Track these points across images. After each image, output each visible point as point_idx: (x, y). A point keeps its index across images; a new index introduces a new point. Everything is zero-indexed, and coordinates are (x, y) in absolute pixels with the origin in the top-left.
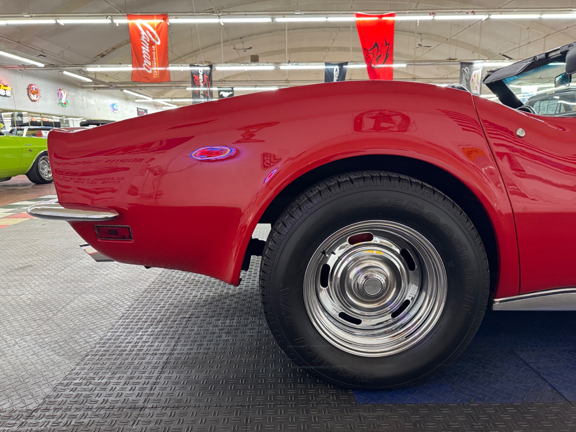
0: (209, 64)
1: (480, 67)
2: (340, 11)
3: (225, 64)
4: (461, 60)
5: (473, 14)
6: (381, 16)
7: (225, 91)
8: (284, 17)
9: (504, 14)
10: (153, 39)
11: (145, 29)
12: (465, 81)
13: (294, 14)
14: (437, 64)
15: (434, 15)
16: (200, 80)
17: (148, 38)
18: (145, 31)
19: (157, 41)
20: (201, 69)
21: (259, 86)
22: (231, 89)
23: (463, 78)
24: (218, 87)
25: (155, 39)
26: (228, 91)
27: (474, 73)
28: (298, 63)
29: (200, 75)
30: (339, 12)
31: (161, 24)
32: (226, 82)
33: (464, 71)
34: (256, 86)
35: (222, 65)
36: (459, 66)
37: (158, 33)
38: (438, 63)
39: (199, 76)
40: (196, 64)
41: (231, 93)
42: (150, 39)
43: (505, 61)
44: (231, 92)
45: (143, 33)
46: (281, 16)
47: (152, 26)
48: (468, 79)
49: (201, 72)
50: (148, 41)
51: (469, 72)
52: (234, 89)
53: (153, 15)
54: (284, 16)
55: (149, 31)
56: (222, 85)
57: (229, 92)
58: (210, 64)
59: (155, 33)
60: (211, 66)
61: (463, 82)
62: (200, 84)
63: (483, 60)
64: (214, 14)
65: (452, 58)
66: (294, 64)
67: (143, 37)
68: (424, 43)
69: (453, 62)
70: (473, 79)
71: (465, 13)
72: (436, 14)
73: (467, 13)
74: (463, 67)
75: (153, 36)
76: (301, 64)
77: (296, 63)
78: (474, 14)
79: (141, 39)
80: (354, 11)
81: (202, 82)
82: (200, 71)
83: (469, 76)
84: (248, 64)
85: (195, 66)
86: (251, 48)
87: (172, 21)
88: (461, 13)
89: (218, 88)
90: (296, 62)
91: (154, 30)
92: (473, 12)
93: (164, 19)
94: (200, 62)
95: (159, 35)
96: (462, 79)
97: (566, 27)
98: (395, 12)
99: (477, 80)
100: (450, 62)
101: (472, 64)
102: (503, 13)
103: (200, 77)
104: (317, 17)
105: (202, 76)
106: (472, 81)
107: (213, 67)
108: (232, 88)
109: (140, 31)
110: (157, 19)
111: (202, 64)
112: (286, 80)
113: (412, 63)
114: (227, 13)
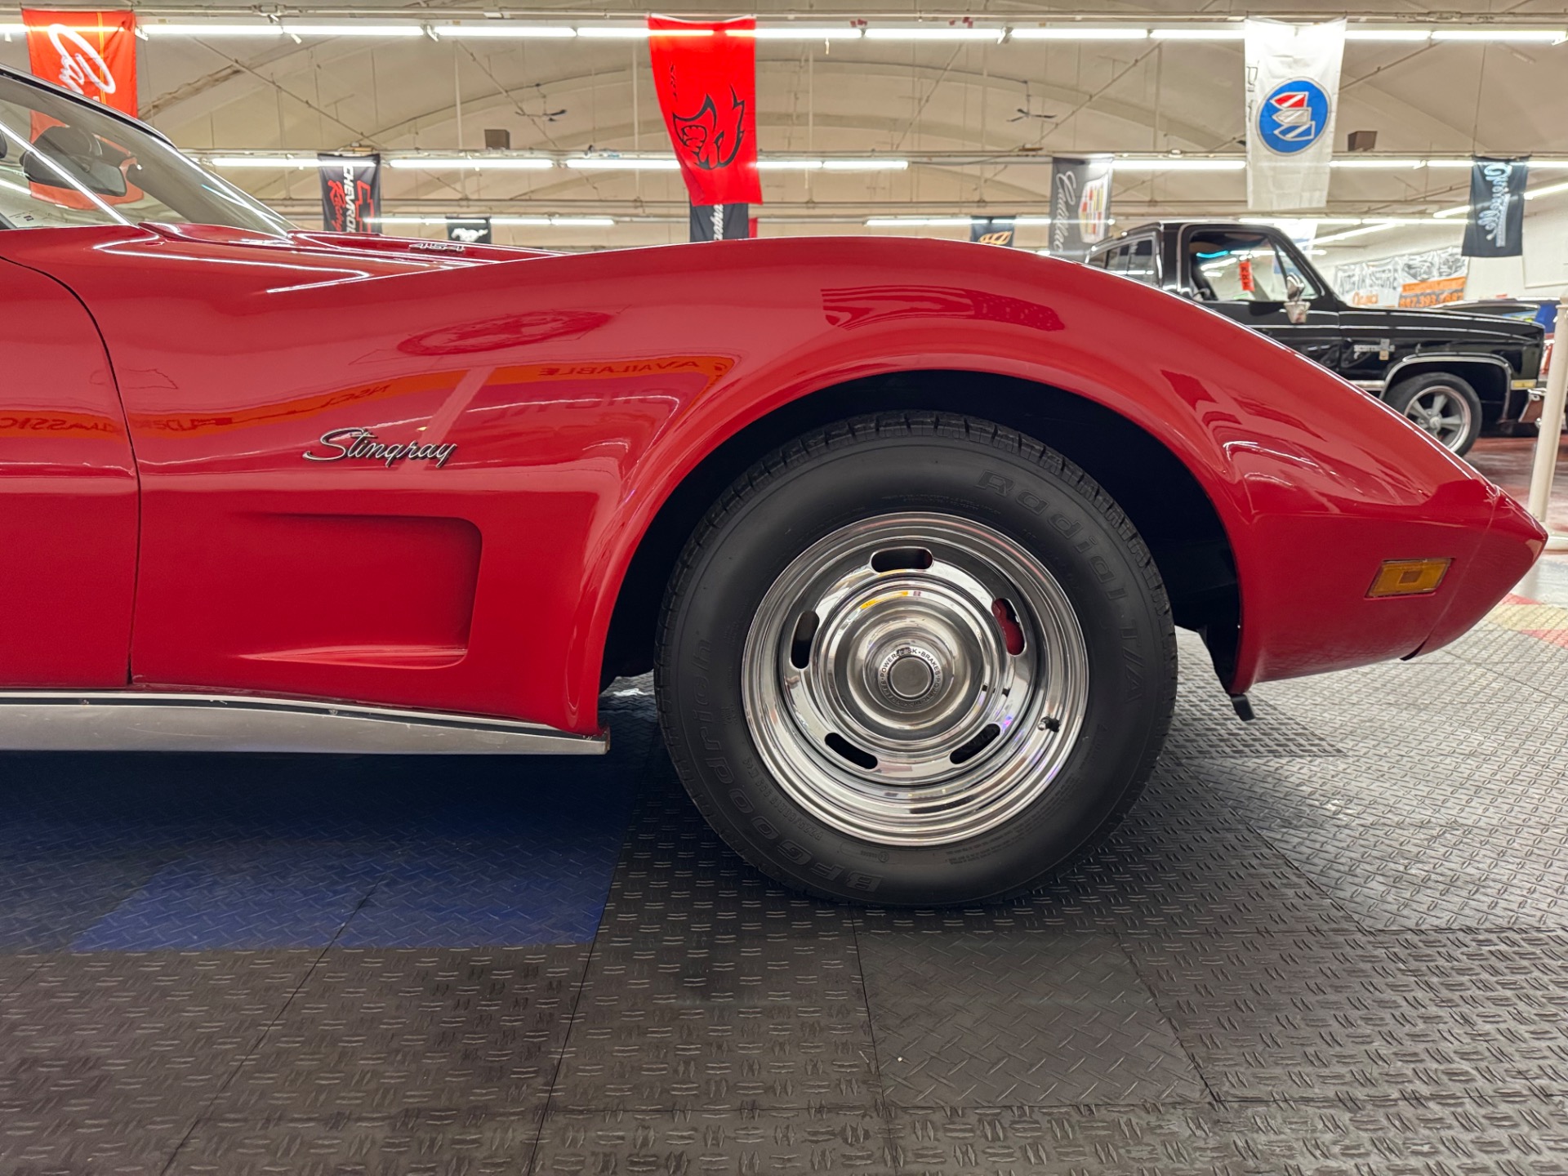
0: (370, 153)
1: (1103, 172)
2: (605, 10)
3: (415, 152)
4: (1054, 152)
5: (966, 24)
6: (719, 27)
7: (468, 227)
8: (457, 24)
9: (1051, 27)
10: (94, 78)
11: (73, 49)
12: (1064, 209)
13: (483, 17)
14: (992, 163)
15: (863, 26)
16: (346, 195)
17: (81, 74)
18: (73, 56)
19: (106, 82)
20: (349, 167)
21: (561, 215)
22: (483, 221)
23: (1060, 201)
24: (448, 215)
25: (99, 78)
26: (476, 228)
27: (1089, 186)
28: (614, 154)
29: (345, 181)
30: (603, 14)
31: (116, 39)
32: (471, 203)
33: (1061, 180)
34: (551, 215)
35: (409, 156)
36: (1050, 167)
37: (109, 60)
38: (993, 161)
39: (343, 184)
40: (336, 150)
41: (482, 232)
42: (86, 76)
43: (1170, 156)
44: (484, 229)
45: (67, 61)
46: (450, 21)
47: (92, 40)
48: (1072, 203)
49: (349, 172)
50: (82, 81)
51: (1075, 186)
52: (492, 221)
53: (96, 13)
54: (457, 21)
55: (84, 54)
56: (458, 209)
57: (477, 230)
58: (375, 152)
59: (99, 60)
60: (377, 158)
61: (1060, 211)
62: (348, 206)
63: (1113, 152)
64: (261, 11)
65: (1028, 146)
66: (605, 155)
67: (68, 72)
68: (1036, 108)
69: (1034, 156)
70: (1085, 204)
71: (947, 23)
72: (869, 23)
73: (952, 23)
74: (1059, 172)
75: (96, 69)
76: (626, 156)
77: (610, 153)
78: (970, 26)
79: (61, 77)
80: (645, 10)
81: (352, 201)
82: (345, 171)
83: (1076, 197)
84: (477, 154)
85: (333, 156)
86: (563, 112)
87: (149, 30)
88: (934, 22)
89: (447, 218)
90: (611, 150)
91: (99, 53)
92: (966, 20)
93: (123, 24)
94: (345, 147)
95: (110, 67)
96: (1057, 203)
97: (1376, 70)
98: (754, 17)
99: (1097, 209)
100: (1027, 156)
101: (1082, 162)
102: (1048, 23)
103: (346, 187)
104: (547, 25)
105: (352, 184)
106: (1085, 209)
107: (382, 161)
108: (487, 219)
109: (60, 57)
110: (105, 23)
111: (354, 151)
112: (635, 201)
113: (925, 160)
114: (296, 12)
